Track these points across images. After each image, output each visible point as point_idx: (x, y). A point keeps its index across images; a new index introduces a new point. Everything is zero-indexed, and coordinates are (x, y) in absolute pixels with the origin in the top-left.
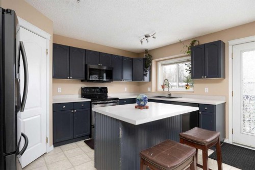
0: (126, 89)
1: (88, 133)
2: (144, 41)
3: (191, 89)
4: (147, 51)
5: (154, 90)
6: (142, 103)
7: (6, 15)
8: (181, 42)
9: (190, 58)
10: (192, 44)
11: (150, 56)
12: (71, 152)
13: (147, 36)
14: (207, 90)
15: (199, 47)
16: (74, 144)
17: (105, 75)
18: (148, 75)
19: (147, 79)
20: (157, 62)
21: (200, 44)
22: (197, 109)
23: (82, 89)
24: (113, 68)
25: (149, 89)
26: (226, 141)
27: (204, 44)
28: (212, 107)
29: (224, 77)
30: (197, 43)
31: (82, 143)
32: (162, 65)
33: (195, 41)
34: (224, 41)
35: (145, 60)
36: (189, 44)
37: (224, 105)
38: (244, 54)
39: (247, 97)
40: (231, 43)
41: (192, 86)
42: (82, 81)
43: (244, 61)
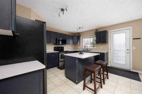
0: (70, 47)
1: (58, 64)
2: (79, 29)
3: (95, 47)
4: (78, 33)
5: (81, 48)
6: (82, 52)
7: (44, 24)
8: (92, 30)
9: (95, 36)
10: (96, 31)
11: (80, 35)
12: (53, 71)
13: (80, 28)
14: (101, 48)
15: (99, 32)
16: (53, 68)
17: (61, 42)
18: (79, 42)
19: (78, 43)
20: (82, 37)
21: (99, 31)
22: (99, 54)
23: (55, 47)
24: (66, 40)
25: (79, 47)
26: (108, 66)
27: (101, 31)
28: (103, 54)
29: (107, 43)
30: (98, 31)
31: (56, 68)
32: (84, 38)
33: (97, 30)
34: (107, 30)
35: (78, 36)
36: (95, 31)
37: (107, 53)
38: (114, 35)
39: (115, 50)
40: (110, 31)
41: (96, 46)
42: (54, 44)
43: (114, 38)
